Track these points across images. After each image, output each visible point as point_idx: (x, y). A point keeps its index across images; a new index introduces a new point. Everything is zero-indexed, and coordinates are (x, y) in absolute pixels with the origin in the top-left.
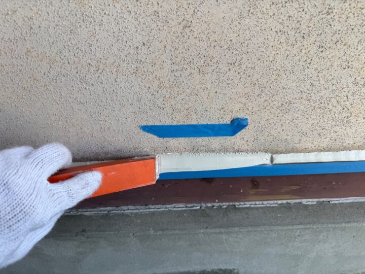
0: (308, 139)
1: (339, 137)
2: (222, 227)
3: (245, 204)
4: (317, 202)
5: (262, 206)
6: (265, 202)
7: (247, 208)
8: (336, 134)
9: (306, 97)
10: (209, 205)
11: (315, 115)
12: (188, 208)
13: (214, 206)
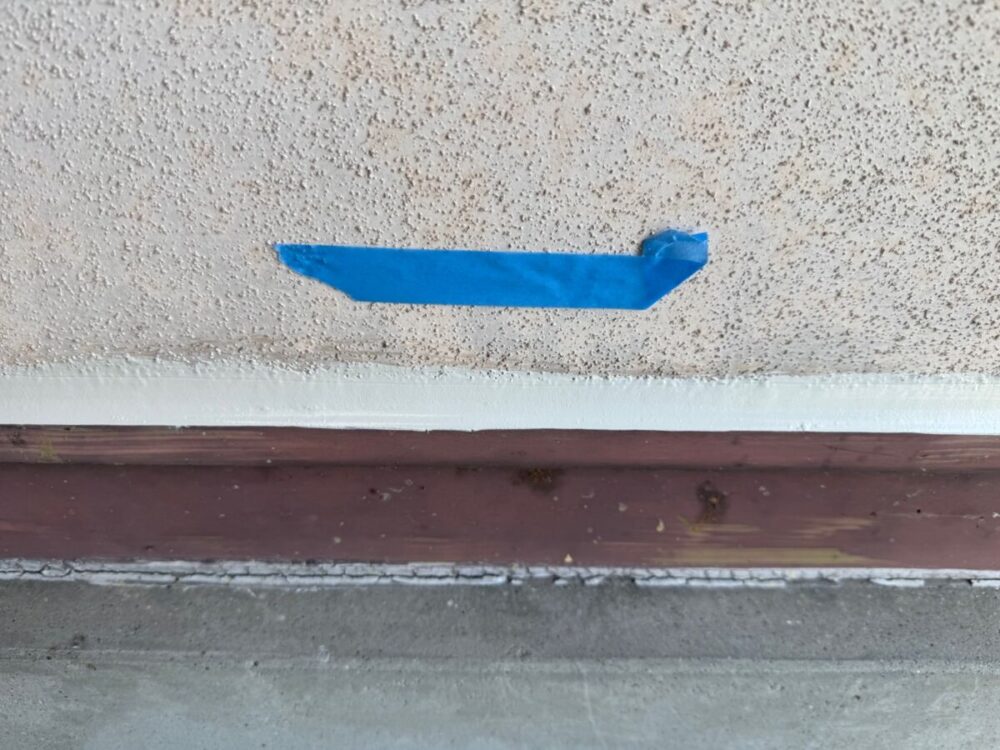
0: (929, 335)
2: (581, 657)
3: (670, 576)
4: (928, 581)
5: (732, 584)
6: (741, 573)
7: (674, 590)
9: (946, 158)
10: (540, 572)
11: (968, 236)
12: (462, 581)
13: (556, 578)
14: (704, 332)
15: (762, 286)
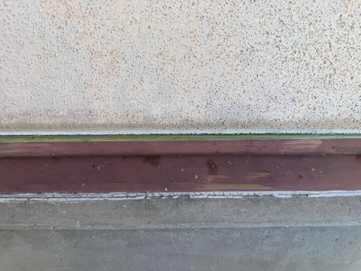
0: (278, 106)
1: (319, 105)
3: (202, 195)
4: (293, 195)
5: (223, 197)
6: (227, 193)
7: (203, 199)
8: (316, 100)
9: (274, 42)
10: (157, 194)
11: (286, 69)
12: (129, 198)
13: (162, 196)
14: (200, 106)
15: (217, 89)
